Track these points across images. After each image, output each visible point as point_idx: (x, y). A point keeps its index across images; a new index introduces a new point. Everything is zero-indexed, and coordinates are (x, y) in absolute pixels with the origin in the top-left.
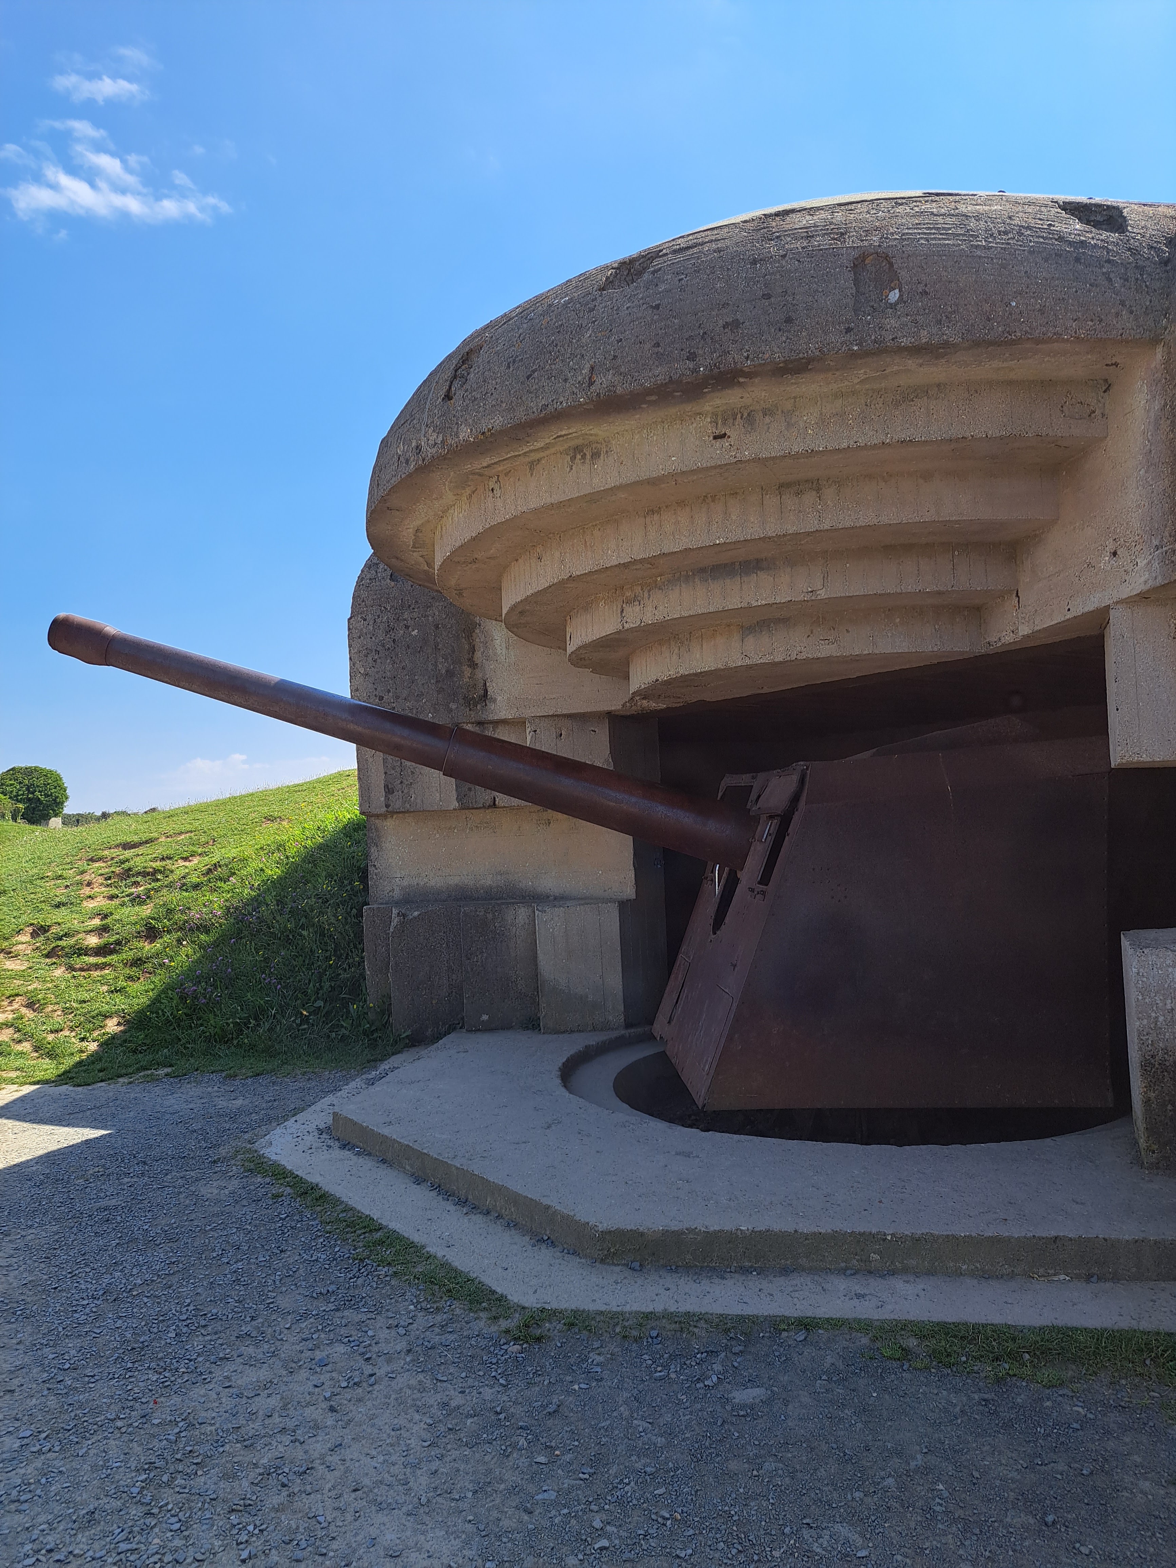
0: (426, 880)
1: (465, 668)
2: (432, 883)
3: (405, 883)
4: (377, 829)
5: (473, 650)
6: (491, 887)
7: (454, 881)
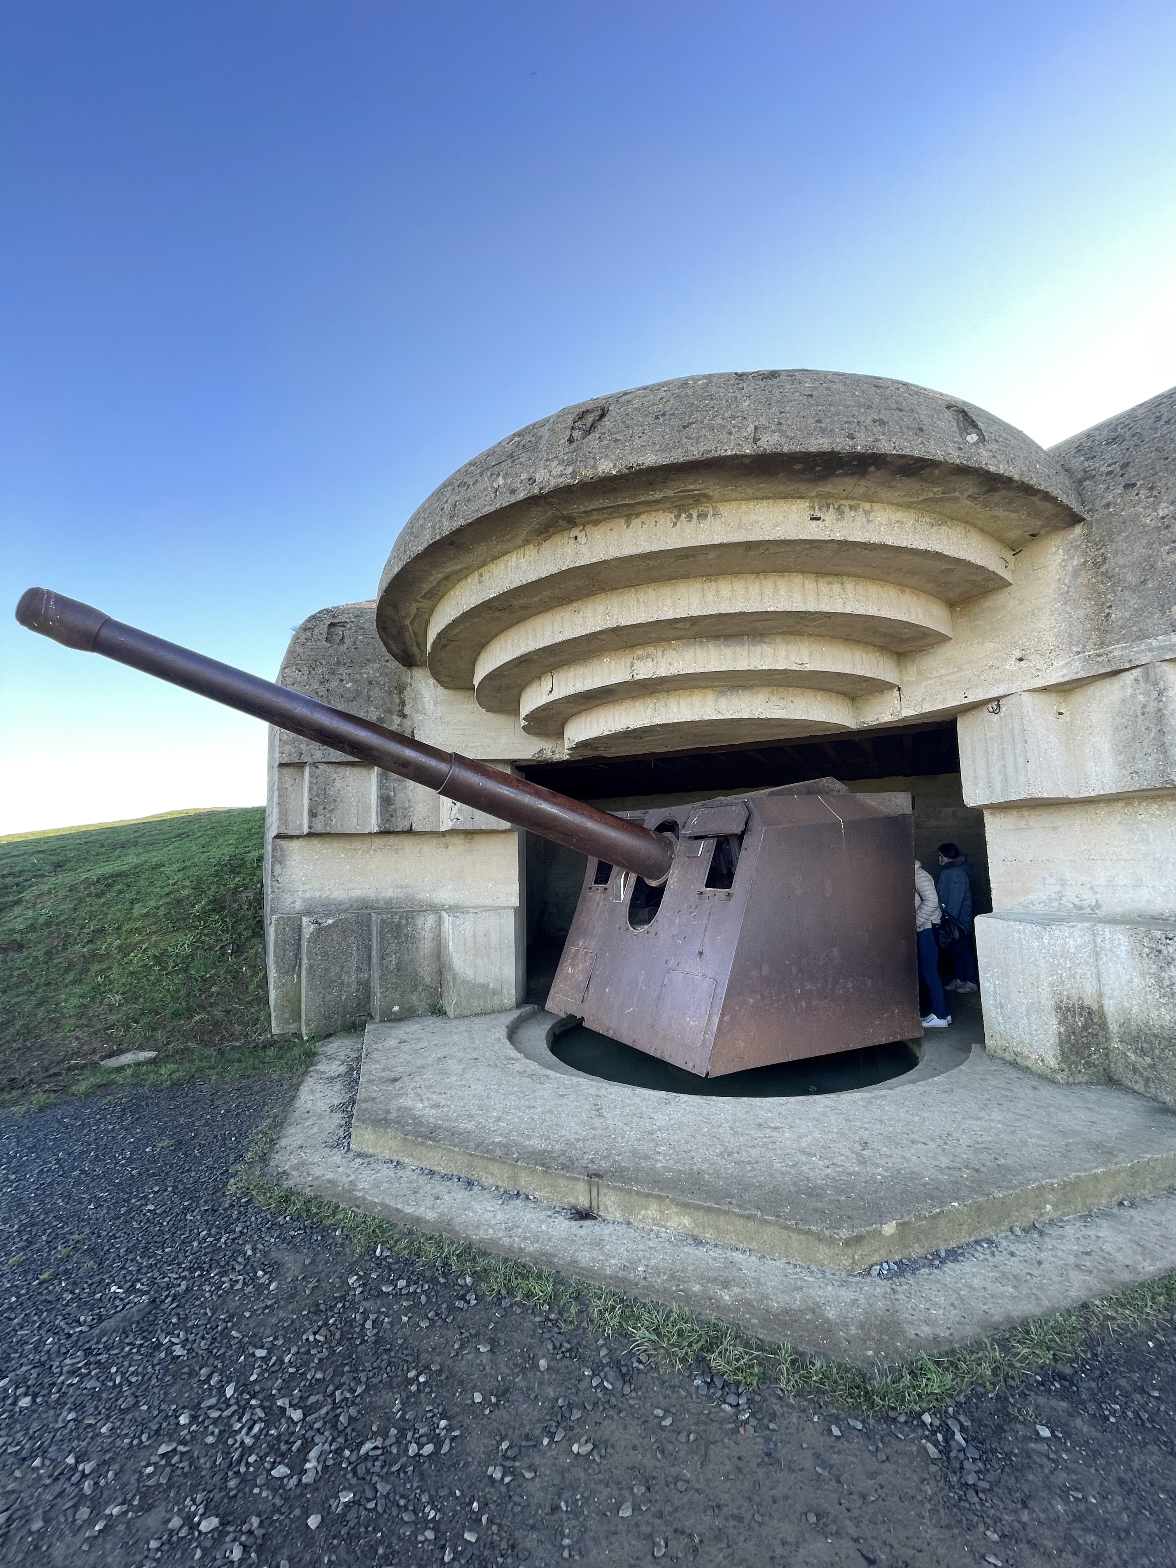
0: (328, 893)
1: (395, 717)
2: (335, 895)
3: (308, 895)
4: (282, 851)
5: (403, 703)
6: (391, 899)
7: (356, 893)
